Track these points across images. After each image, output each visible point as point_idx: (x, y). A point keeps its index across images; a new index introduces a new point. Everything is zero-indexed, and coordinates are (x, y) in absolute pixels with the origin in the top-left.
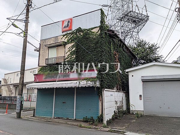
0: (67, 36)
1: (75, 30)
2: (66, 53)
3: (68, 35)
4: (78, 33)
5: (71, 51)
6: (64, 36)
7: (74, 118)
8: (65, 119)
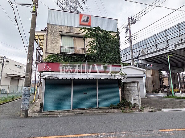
0: (85, 30)
1: (94, 28)
2: (87, 46)
3: (87, 30)
4: (97, 31)
5: (91, 46)
6: (82, 29)
7: (98, 107)
8: (88, 109)
